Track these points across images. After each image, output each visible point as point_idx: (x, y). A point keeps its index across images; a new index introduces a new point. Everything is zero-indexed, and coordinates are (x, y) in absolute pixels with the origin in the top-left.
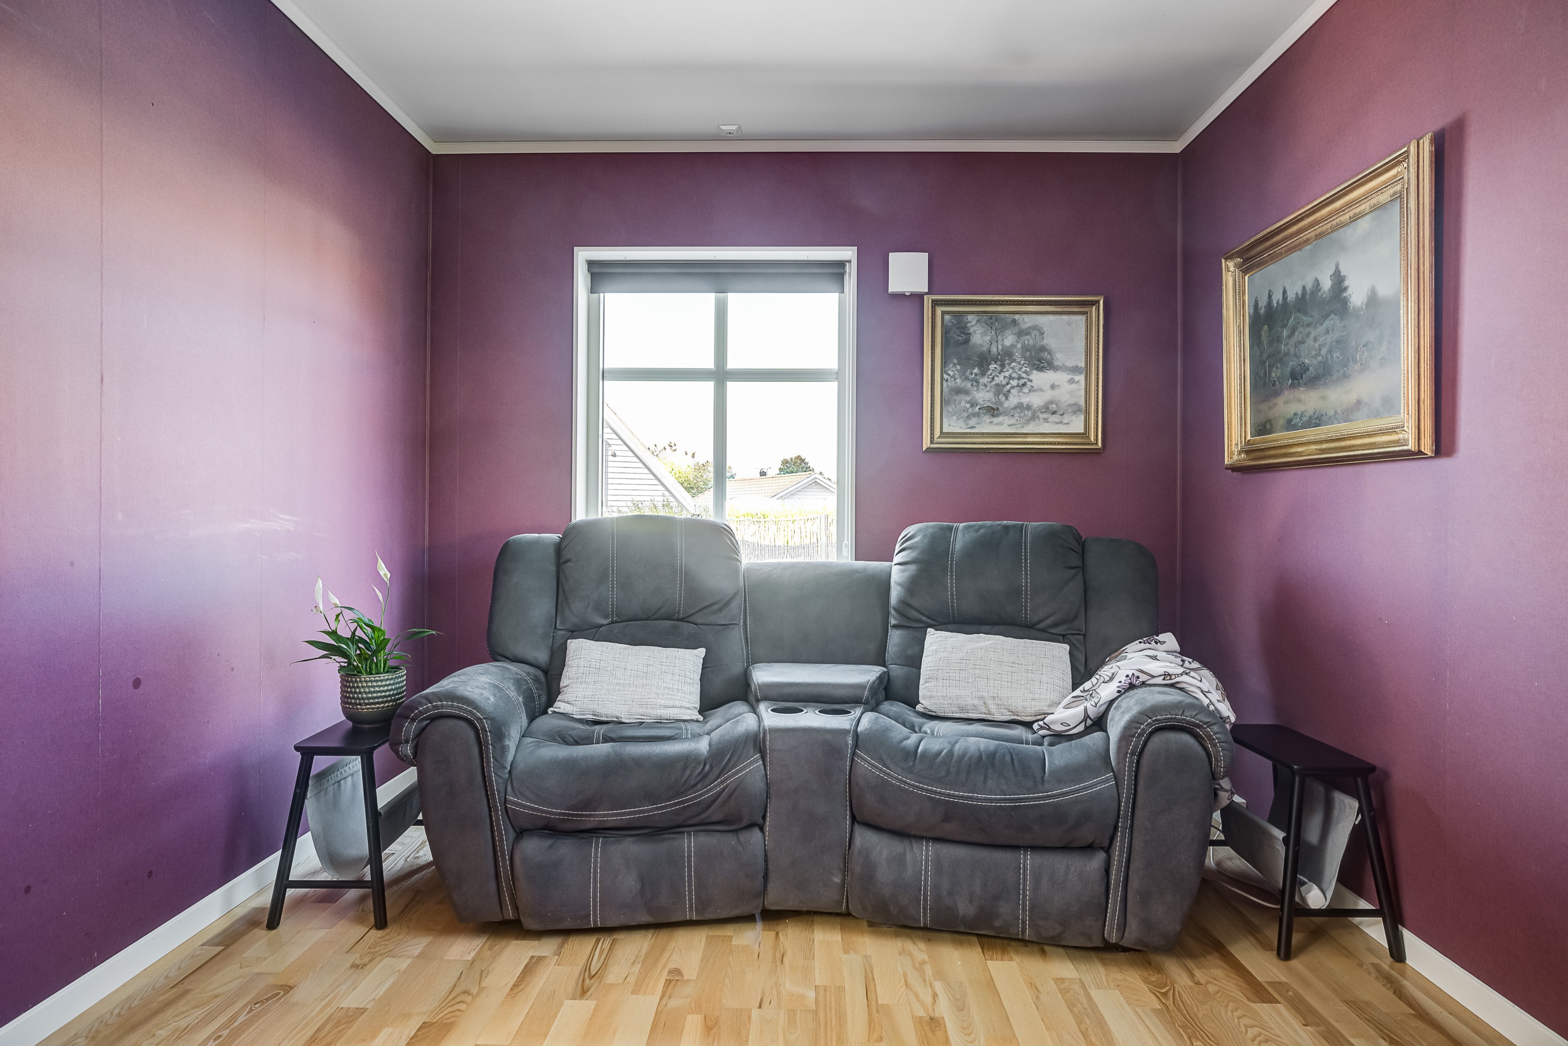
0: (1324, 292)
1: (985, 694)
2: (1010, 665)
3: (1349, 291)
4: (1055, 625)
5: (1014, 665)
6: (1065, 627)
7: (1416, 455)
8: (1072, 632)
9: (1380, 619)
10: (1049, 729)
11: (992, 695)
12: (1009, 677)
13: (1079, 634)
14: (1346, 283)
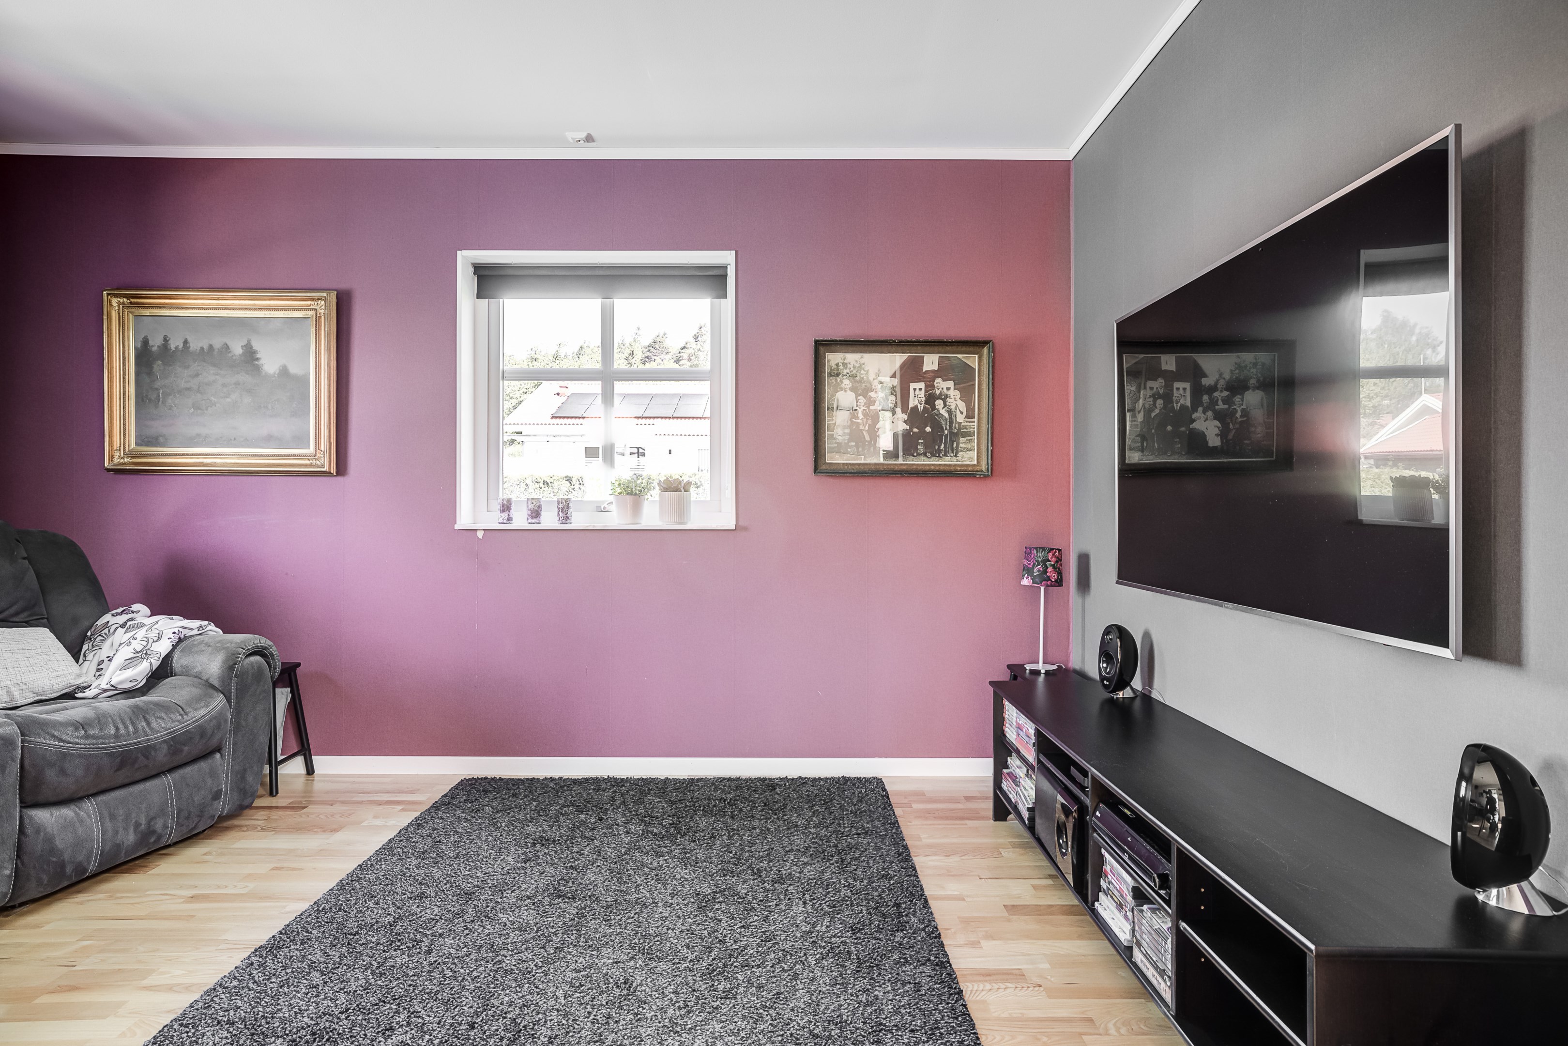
0: (235, 355)
1: (8, 683)
2: (21, 651)
3: (261, 362)
4: (17, 614)
5: (24, 651)
6: (26, 614)
7: (327, 474)
8: (35, 618)
9: (287, 574)
10: (116, 689)
11: (15, 682)
12: (27, 662)
13: (43, 619)
14: (258, 356)
